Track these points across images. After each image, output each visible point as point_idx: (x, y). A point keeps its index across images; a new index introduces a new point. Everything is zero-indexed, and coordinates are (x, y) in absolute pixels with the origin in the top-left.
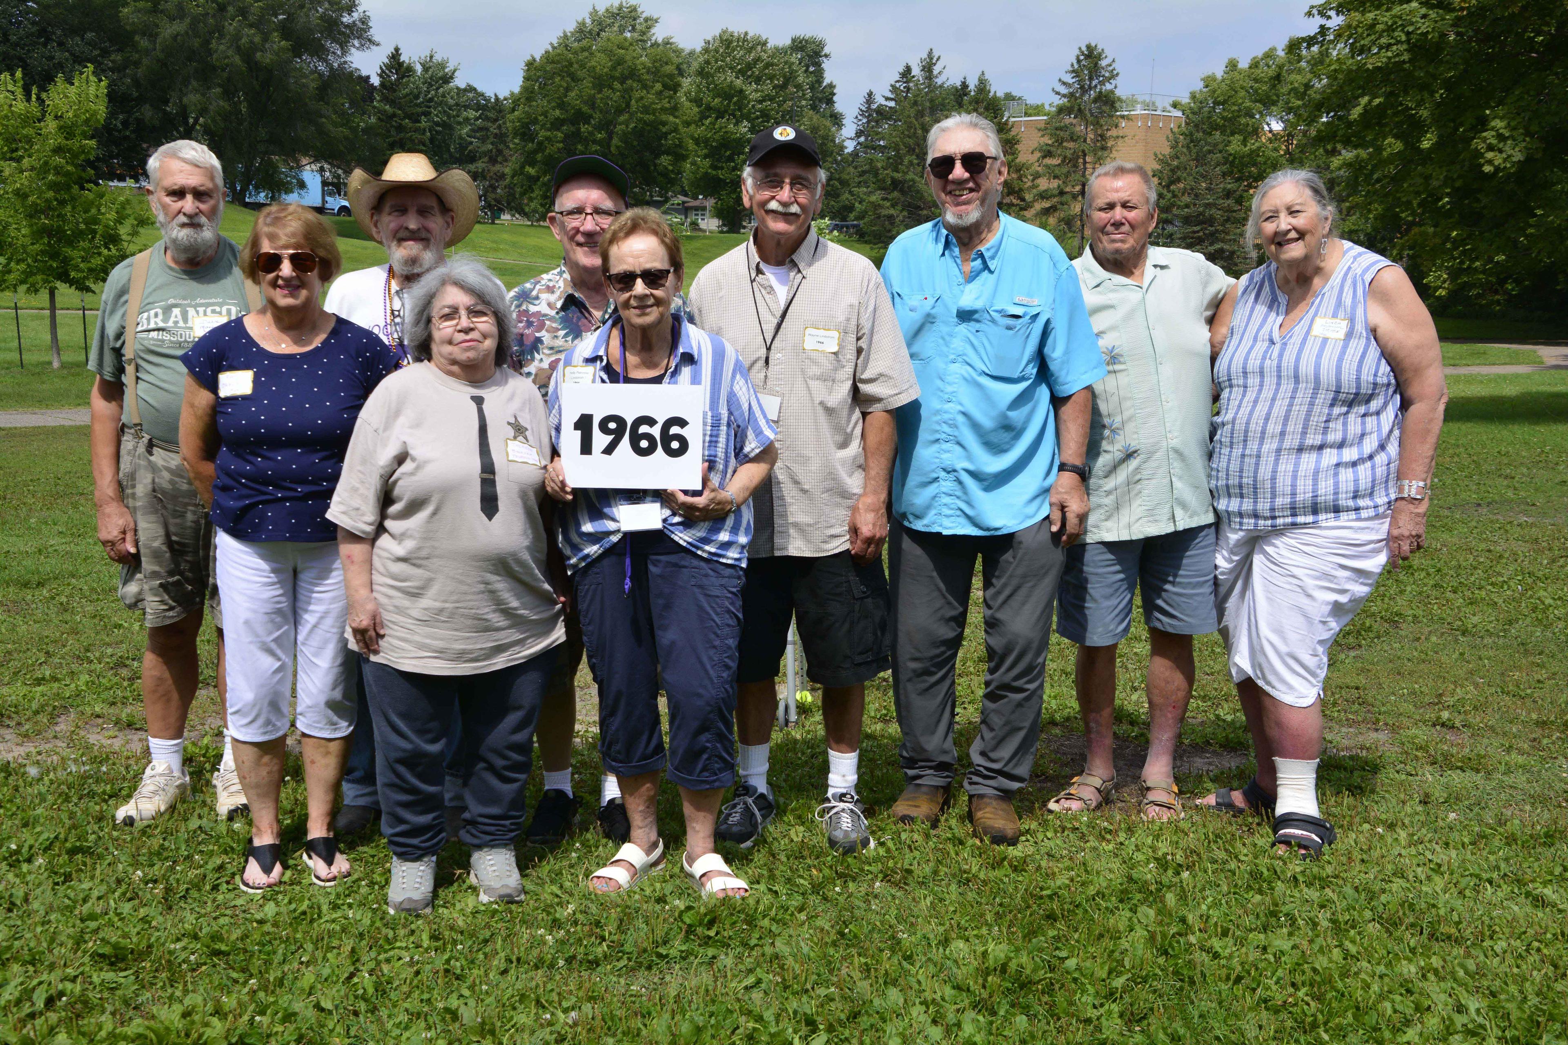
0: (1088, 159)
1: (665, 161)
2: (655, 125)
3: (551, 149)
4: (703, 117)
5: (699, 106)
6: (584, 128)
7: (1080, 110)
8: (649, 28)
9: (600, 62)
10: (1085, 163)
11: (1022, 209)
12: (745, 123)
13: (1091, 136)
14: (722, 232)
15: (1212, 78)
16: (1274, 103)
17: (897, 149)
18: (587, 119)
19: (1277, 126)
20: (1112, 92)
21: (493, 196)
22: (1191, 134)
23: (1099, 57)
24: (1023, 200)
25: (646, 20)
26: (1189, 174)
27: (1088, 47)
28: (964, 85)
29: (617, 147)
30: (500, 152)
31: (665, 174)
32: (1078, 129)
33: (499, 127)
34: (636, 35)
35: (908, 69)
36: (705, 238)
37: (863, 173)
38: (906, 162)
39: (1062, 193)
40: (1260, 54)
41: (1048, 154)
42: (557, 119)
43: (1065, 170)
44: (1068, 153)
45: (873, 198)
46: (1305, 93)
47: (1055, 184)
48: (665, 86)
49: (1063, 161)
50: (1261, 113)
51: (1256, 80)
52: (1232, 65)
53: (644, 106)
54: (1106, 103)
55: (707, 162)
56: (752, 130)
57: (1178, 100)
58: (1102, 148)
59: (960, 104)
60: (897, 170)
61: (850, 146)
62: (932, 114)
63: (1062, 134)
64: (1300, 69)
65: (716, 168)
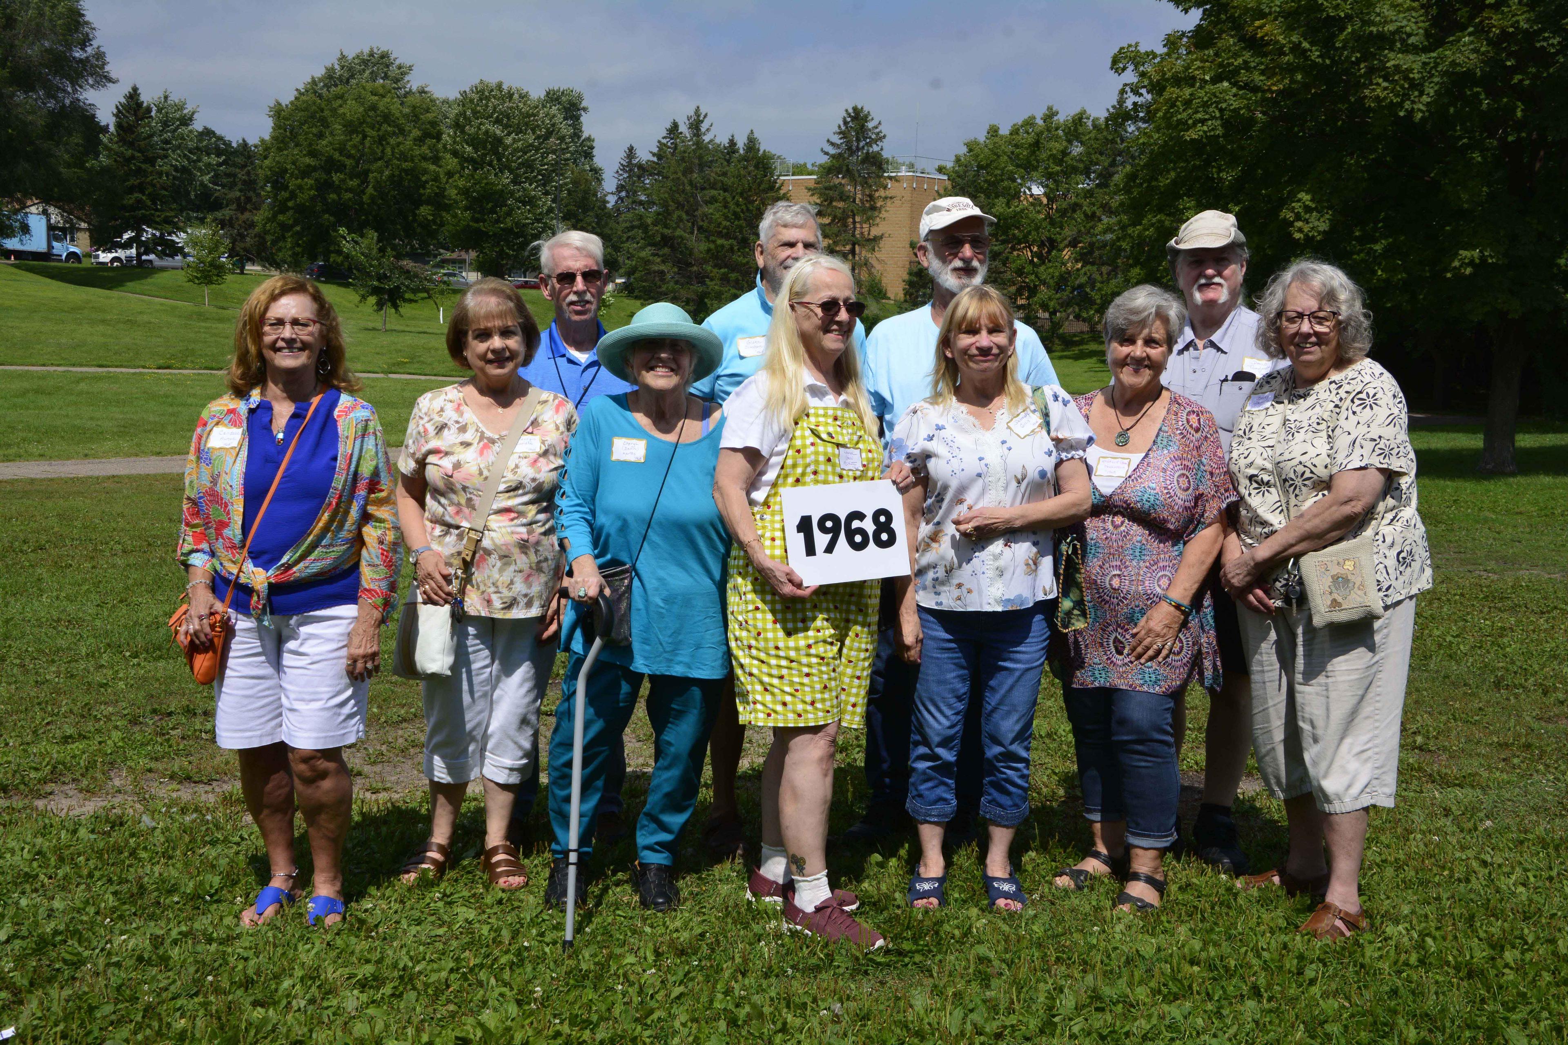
0: (858, 219)
1: (425, 211)
2: (414, 174)
3: (303, 197)
6: (336, 177)
7: (848, 170)
8: (404, 74)
9: (351, 109)
10: (854, 222)
12: (507, 174)
13: (859, 196)
15: (976, 143)
16: (1035, 169)
18: (341, 168)
19: (1037, 190)
21: (242, 245)
23: (866, 118)
25: (400, 67)
27: (855, 109)
28: (732, 143)
29: (371, 196)
30: (249, 200)
31: (425, 225)
32: (847, 188)
33: (248, 173)
34: (389, 82)
35: (675, 126)
37: (633, 227)
38: (675, 216)
40: (1019, 121)
42: (309, 166)
43: (835, 229)
44: (839, 213)
45: (643, 254)
46: (1062, 160)
48: (426, 135)
49: (832, 221)
50: (1022, 178)
51: (1016, 146)
52: (993, 131)
53: (402, 153)
54: (874, 164)
55: (468, 215)
56: (515, 182)
57: (943, 163)
58: (871, 209)
59: (728, 161)
60: (666, 226)
61: (612, 200)
62: (701, 170)
63: (831, 193)
64: (1058, 137)
65: (477, 221)
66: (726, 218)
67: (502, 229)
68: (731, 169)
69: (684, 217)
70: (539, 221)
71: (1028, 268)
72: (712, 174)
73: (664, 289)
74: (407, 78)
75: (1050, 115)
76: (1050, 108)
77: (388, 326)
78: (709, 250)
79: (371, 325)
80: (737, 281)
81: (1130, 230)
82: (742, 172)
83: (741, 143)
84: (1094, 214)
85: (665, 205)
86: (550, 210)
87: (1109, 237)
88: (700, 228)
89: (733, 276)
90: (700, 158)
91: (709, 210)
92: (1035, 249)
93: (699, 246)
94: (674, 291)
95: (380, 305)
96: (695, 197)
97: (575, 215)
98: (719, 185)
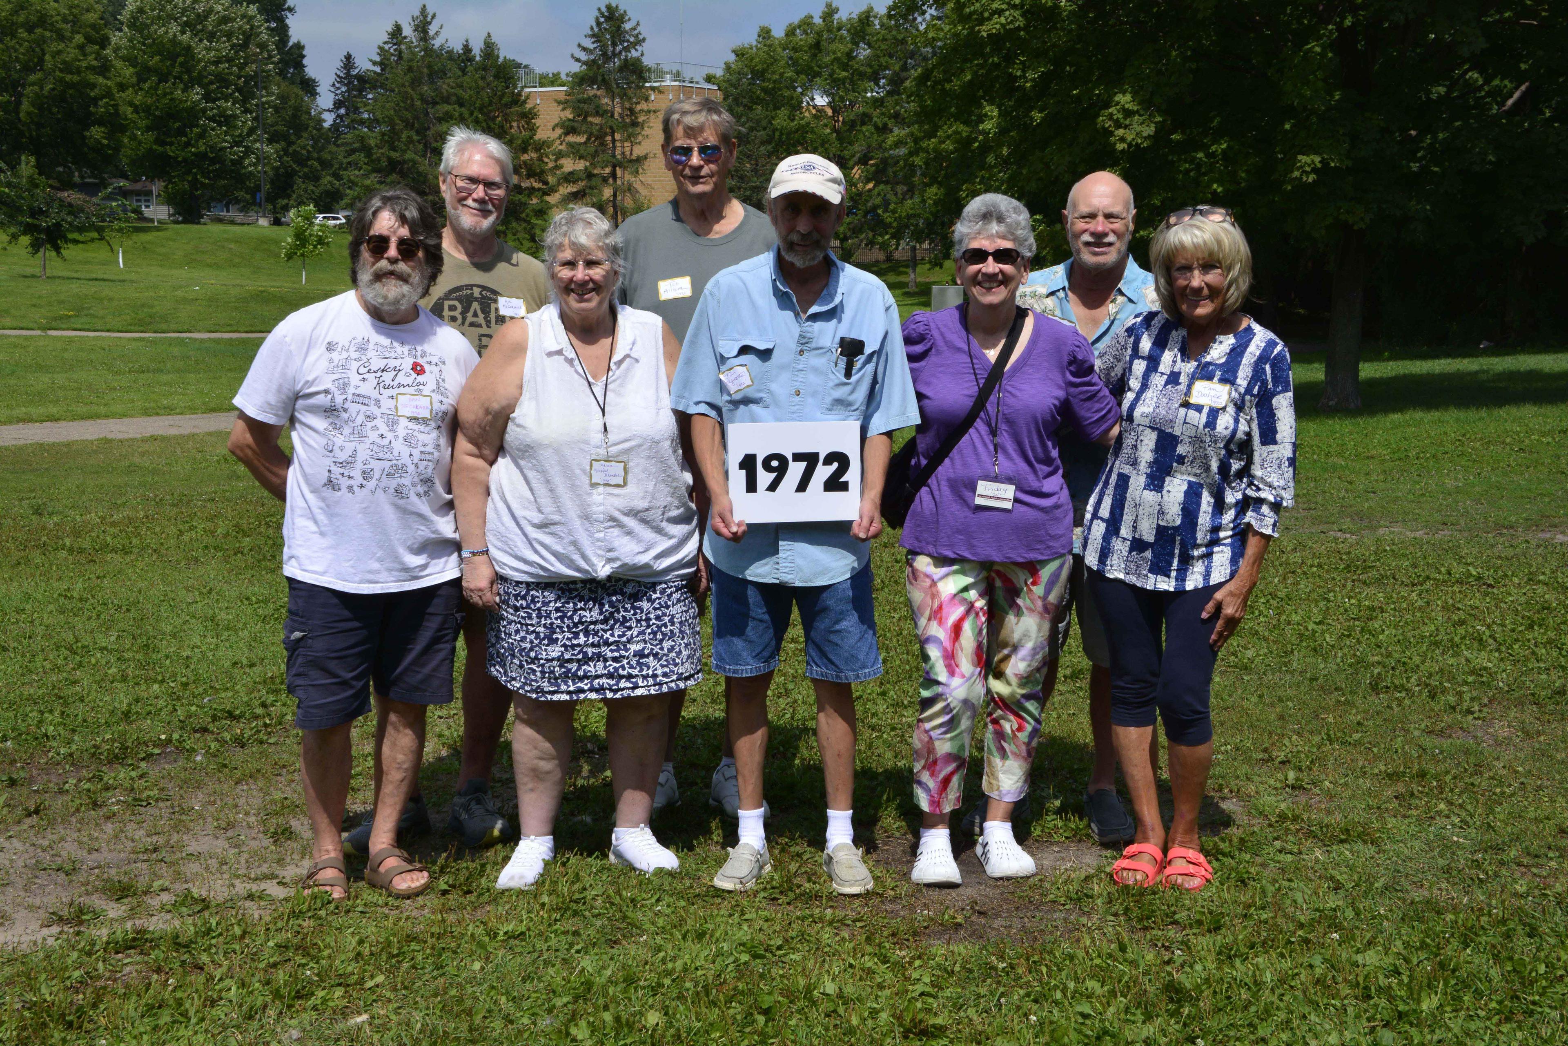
0: (617, 136)
1: (96, 133)
2: (81, 88)
4: (141, 79)
5: (134, 66)
7: (604, 80)
10: (614, 141)
11: (546, 193)
12: (197, 89)
13: (618, 110)
14: (176, 222)
15: (746, 48)
16: (818, 75)
17: (392, 123)
19: (821, 100)
20: (638, 60)
23: (622, 19)
24: (546, 183)
27: (609, 7)
28: (467, 49)
29: (29, 114)
31: (98, 150)
32: (603, 101)
35: (398, 29)
36: (157, 229)
37: (353, 151)
38: (404, 136)
39: (590, 176)
40: (795, 20)
41: (571, 130)
43: (591, 148)
44: (595, 129)
45: (368, 182)
46: (847, 65)
47: (581, 165)
48: (89, 40)
49: (588, 139)
50: (804, 86)
51: (795, 49)
52: (765, 34)
53: (63, 63)
54: (633, 72)
55: (150, 136)
56: (207, 97)
57: (712, 71)
58: (632, 124)
59: (464, 71)
60: (394, 149)
61: (328, 119)
62: (432, 82)
63: (586, 106)
64: (842, 38)
65: (163, 143)
67: (194, 154)
68: (466, 80)
69: (415, 138)
70: (238, 144)
72: (445, 86)
75: (830, 13)
77: (48, 272)
79: (29, 271)
81: (924, 144)
82: (481, 83)
83: (477, 48)
84: (885, 126)
86: (252, 131)
87: (900, 151)
90: (429, 67)
95: (36, 246)
96: (427, 114)
97: (285, 137)
98: (454, 98)
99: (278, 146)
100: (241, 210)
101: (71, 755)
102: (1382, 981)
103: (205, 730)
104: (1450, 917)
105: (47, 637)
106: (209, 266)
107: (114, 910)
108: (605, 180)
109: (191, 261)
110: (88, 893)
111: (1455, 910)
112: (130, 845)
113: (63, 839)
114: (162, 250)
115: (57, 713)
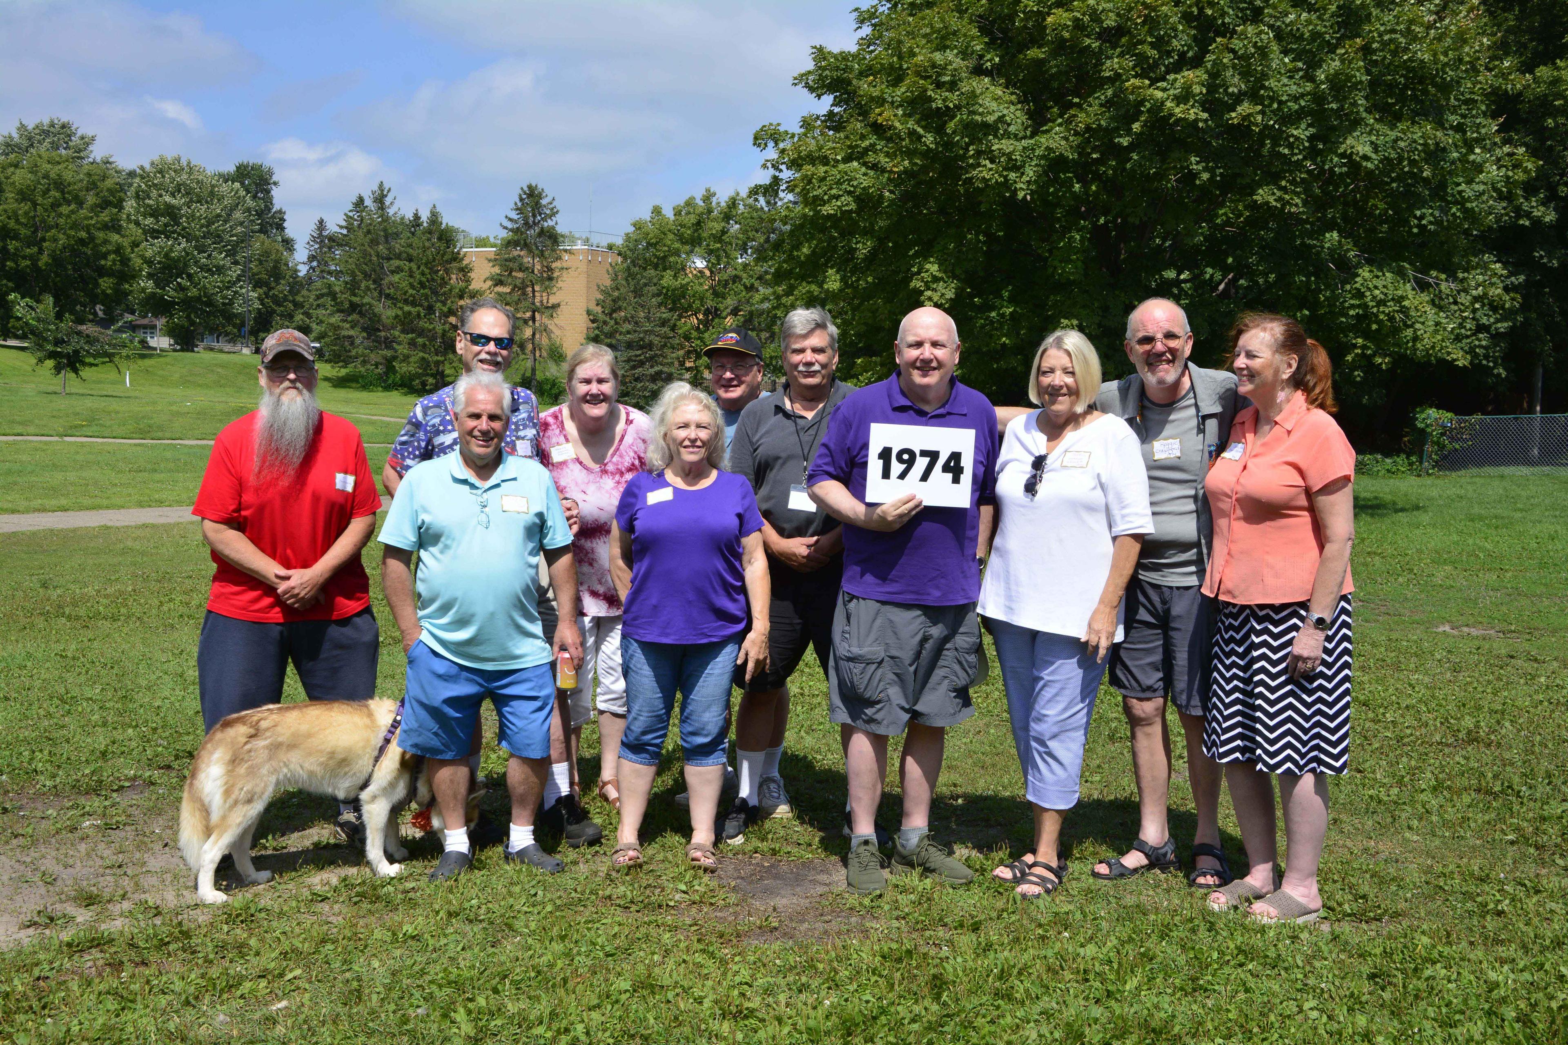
0: (537, 288)
1: (108, 279)
2: (93, 244)
6: (12, 245)
7: (526, 243)
8: (86, 145)
9: (21, 177)
10: (534, 291)
13: (538, 267)
14: (176, 350)
15: (642, 222)
16: (698, 246)
18: (16, 236)
19: (701, 264)
20: (553, 228)
22: (628, 269)
23: (540, 196)
25: (82, 138)
26: (629, 304)
27: (530, 187)
28: (417, 217)
32: (526, 260)
34: (70, 152)
35: (361, 200)
37: (322, 295)
38: (363, 285)
40: (681, 202)
41: (499, 282)
43: (516, 298)
44: (518, 282)
45: (333, 320)
46: (721, 238)
48: (107, 205)
49: (513, 290)
50: (687, 254)
51: (680, 226)
52: (658, 212)
54: (550, 237)
57: (614, 240)
58: (548, 278)
59: (413, 234)
60: (355, 295)
61: (303, 270)
62: (387, 242)
63: (511, 264)
64: (716, 217)
65: (163, 287)
66: (412, 286)
67: (190, 296)
68: (415, 241)
69: (372, 286)
70: (226, 288)
71: (694, 334)
72: (398, 246)
73: (353, 353)
74: (91, 148)
75: (708, 197)
76: (708, 190)
77: (68, 390)
78: (397, 316)
79: (48, 389)
80: (424, 345)
81: (784, 300)
82: (427, 244)
83: (425, 216)
84: (752, 286)
85: (353, 274)
86: (238, 278)
87: (766, 305)
88: (388, 296)
89: (420, 340)
90: (385, 230)
91: (396, 278)
92: (701, 317)
93: (387, 312)
94: (363, 355)
95: (58, 369)
96: (381, 267)
97: (266, 284)
98: (404, 255)
99: (261, 291)
100: (229, 342)
101: (55, 787)
102: (1098, 968)
103: (168, 767)
104: (1153, 917)
105: (42, 689)
106: (200, 386)
107: (83, 916)
108: (526, 322)
109: (185, 382)
110: (61, 901)
111: (1157, 911)
112: (99, 862)
113: (43, 857)
114: (161, 372)
115: (46, 752)
